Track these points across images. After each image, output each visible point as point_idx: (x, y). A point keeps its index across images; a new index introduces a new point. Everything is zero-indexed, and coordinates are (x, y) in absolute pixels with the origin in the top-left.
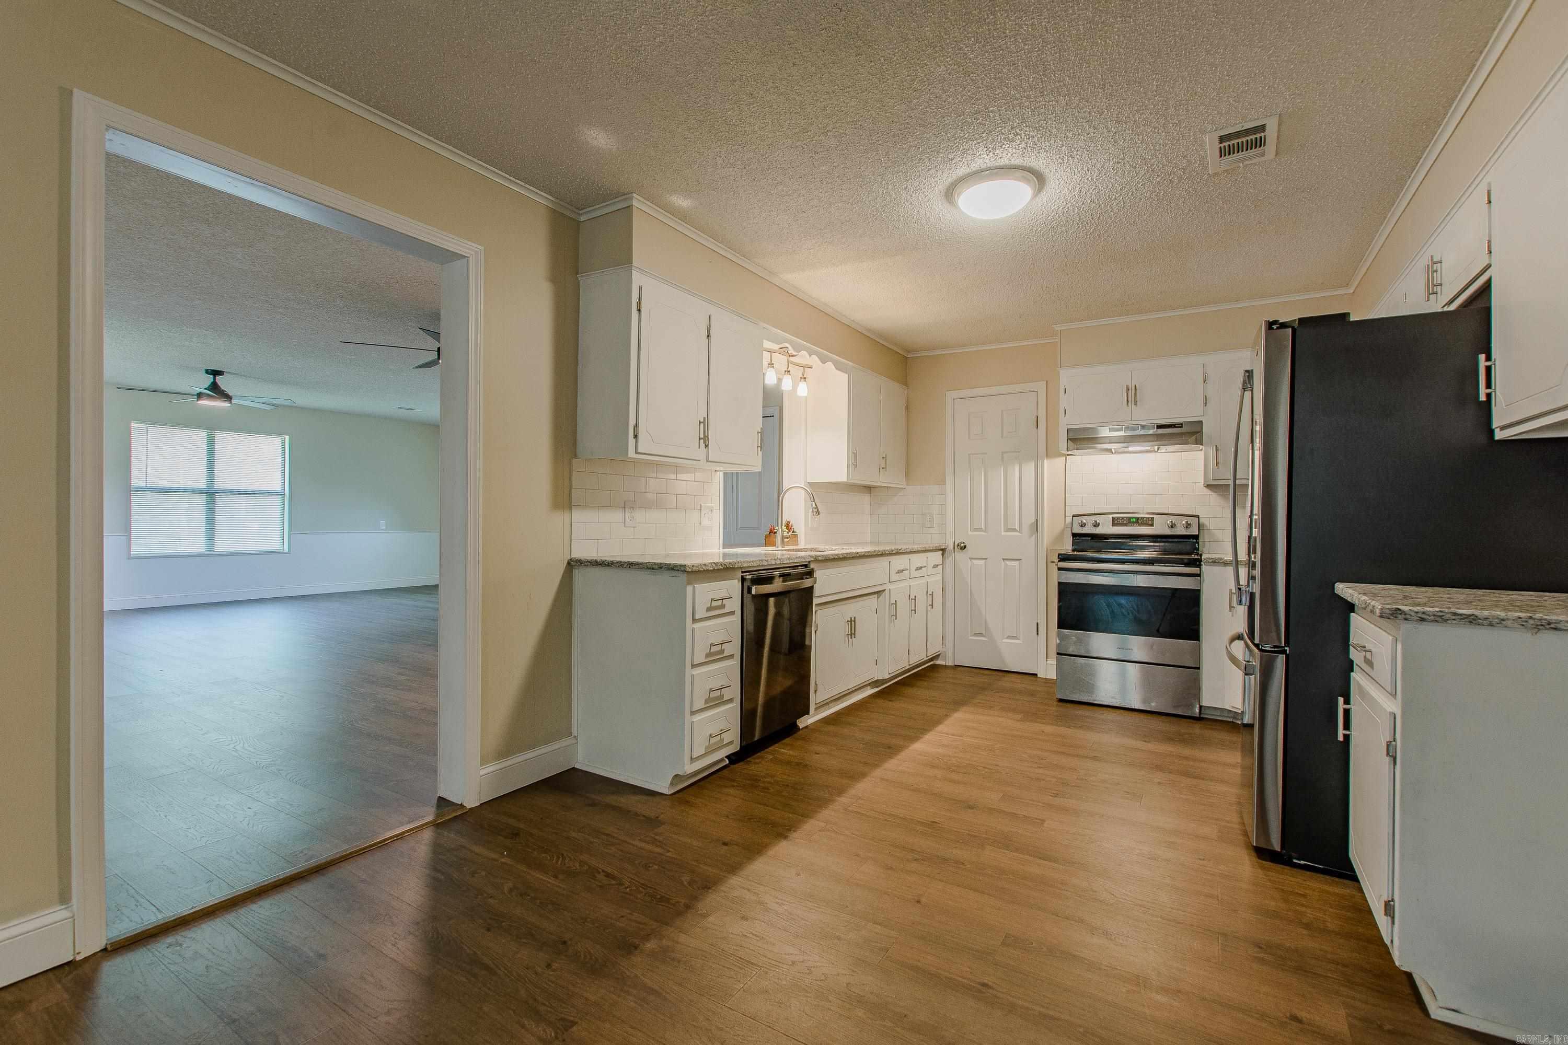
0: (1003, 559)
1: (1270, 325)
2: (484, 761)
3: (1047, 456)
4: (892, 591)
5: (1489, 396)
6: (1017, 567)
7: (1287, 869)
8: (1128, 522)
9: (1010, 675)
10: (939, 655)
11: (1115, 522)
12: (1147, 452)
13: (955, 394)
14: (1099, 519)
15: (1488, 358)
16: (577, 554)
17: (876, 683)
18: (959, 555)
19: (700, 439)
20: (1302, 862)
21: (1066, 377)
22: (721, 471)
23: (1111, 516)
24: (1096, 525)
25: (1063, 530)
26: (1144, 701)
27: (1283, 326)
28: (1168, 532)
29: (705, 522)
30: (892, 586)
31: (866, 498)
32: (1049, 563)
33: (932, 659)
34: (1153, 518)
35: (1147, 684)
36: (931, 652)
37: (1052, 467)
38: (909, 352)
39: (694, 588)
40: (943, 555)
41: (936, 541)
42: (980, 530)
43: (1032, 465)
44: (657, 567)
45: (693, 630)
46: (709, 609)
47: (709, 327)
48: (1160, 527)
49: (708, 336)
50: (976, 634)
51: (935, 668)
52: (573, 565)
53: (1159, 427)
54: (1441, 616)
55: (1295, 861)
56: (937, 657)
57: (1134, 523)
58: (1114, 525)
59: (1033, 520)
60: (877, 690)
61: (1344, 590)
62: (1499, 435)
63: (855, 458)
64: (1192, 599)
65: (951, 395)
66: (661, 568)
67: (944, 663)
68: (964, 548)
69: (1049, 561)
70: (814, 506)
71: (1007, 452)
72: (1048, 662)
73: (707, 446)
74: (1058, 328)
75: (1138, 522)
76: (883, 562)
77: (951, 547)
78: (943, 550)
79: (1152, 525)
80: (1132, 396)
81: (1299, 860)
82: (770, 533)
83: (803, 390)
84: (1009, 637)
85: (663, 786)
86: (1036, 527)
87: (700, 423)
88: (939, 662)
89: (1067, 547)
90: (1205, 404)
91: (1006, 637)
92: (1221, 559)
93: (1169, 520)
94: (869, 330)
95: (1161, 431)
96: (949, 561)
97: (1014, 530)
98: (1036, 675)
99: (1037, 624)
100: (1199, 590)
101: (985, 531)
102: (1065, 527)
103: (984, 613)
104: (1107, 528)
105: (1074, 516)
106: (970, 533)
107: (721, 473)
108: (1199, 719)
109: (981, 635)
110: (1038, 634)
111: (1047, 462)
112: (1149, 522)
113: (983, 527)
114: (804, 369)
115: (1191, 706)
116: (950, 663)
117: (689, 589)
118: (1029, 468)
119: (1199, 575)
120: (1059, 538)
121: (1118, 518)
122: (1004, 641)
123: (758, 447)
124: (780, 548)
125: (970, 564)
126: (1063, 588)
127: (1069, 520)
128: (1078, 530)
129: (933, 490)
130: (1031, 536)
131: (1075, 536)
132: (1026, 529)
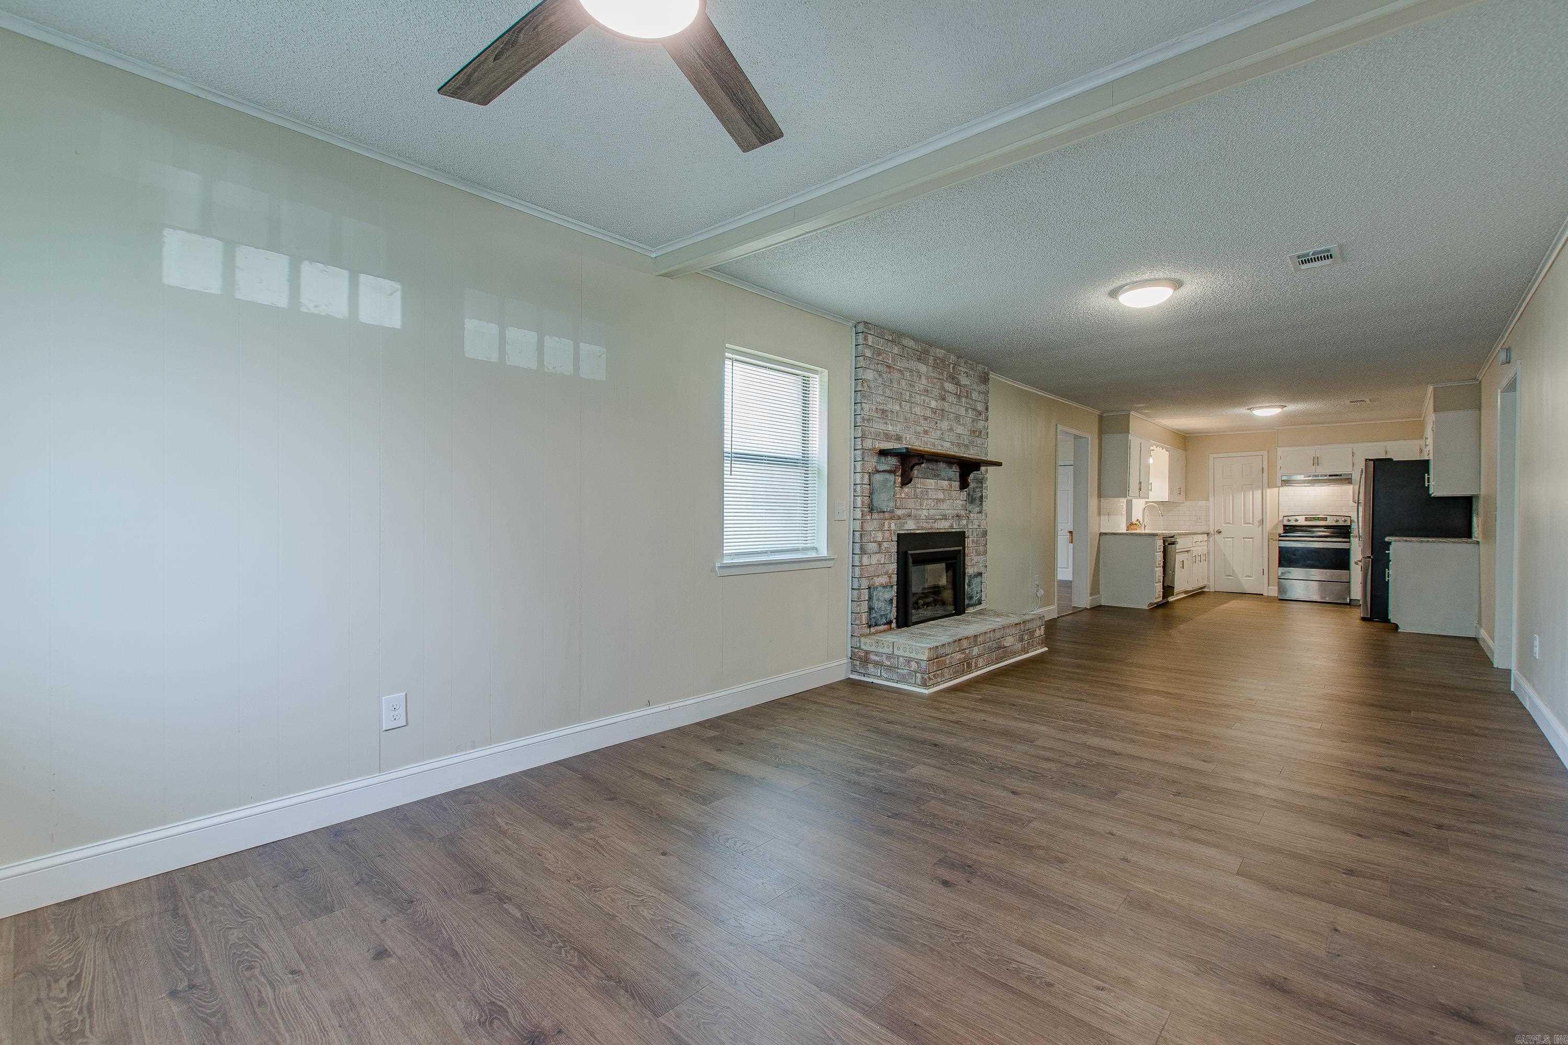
0: (1243, 538)
1: (1366, 460)
3: (1269, 488)
5: (1428, 485)
6: (1251, 542)
7: (1373, 623)
8: (1315, 519)
10: (1205, 586)
11: (1306, 519)
13: (1215, 455)
14: (1297, 518)
15: (1428, 475)
16: (1103, 531)
17: (1186, 592)
18: (1218, 537)
21: (1280, 451)
23: (1304, 517)
24: (1296, 520)
25: (1277, 524)
26: (1322, 598)
27: (1370, 460)
28: (1335, 524)
30: (1194, 549)
32: (1270, 539)
33: (1201, 588)
34: (1326, 518)
35: (1322, 591)
36: (1201, 585)
37: (1271, 493)
41: (1205, 529)
42: (1230, 524)
43: (1260, 492)
48: (1330, 522)
50: (1227, 576)
51: (1203, 593)
52: (1100, 534)
53: (1330, 476)
56: (1204, 587)
59: (1260, 519)
60: (1186, 595)
61: (1387, 539)
62: (1431, 496)
63: (1172, 489)
64: (1347, 552)
65: (1212, 456)
67: (1208, 590)
68: (1220, 532)
71: (1246, 485)
72: (1266, 586)
75: (1318, 519)
76: (1190, 538)
77: (1212, 532)
78: (1208, 534)
79: (1326, 521)
80: (1316, 461)
84: (1246, 576)
85: (1145, 607)
86: (1262, 522)
89: (1281, 531)
90: (1353, 466)
91: (1245, 575)
92: (1358, 535)
93: (1335, 518)
94: (1177, 430)
95: (1331, 478)
96: (1211, 539)
97: (1250, 523)
98: (1262, 595)
99: (1263, 569)
100: (1349, 549)
101: (1232, 525)
102: (1278, 521)
103: (1232, 565)
104: (1302, 521)
105: (1283, 517)
106: (1243, 525)
108: (1349, 604)
110: (1263, 574)
111: (1268, 490)
113: (1231, 522)
114: (1157, 454)
115: (1345, 599)
116: (1212, 590)
118: (1258, 494)
119: (1349, 542)
120: (1276, 527)
121: (1308, 518)
122: (1243, 578)
125: (1223, 541)
126: (1281, 549)
127: (1281, 518)
128: (1286, 523)
129: (1203, 503)
130: (1259, 526)
131: (1285, 526)
132: (1256, 523)
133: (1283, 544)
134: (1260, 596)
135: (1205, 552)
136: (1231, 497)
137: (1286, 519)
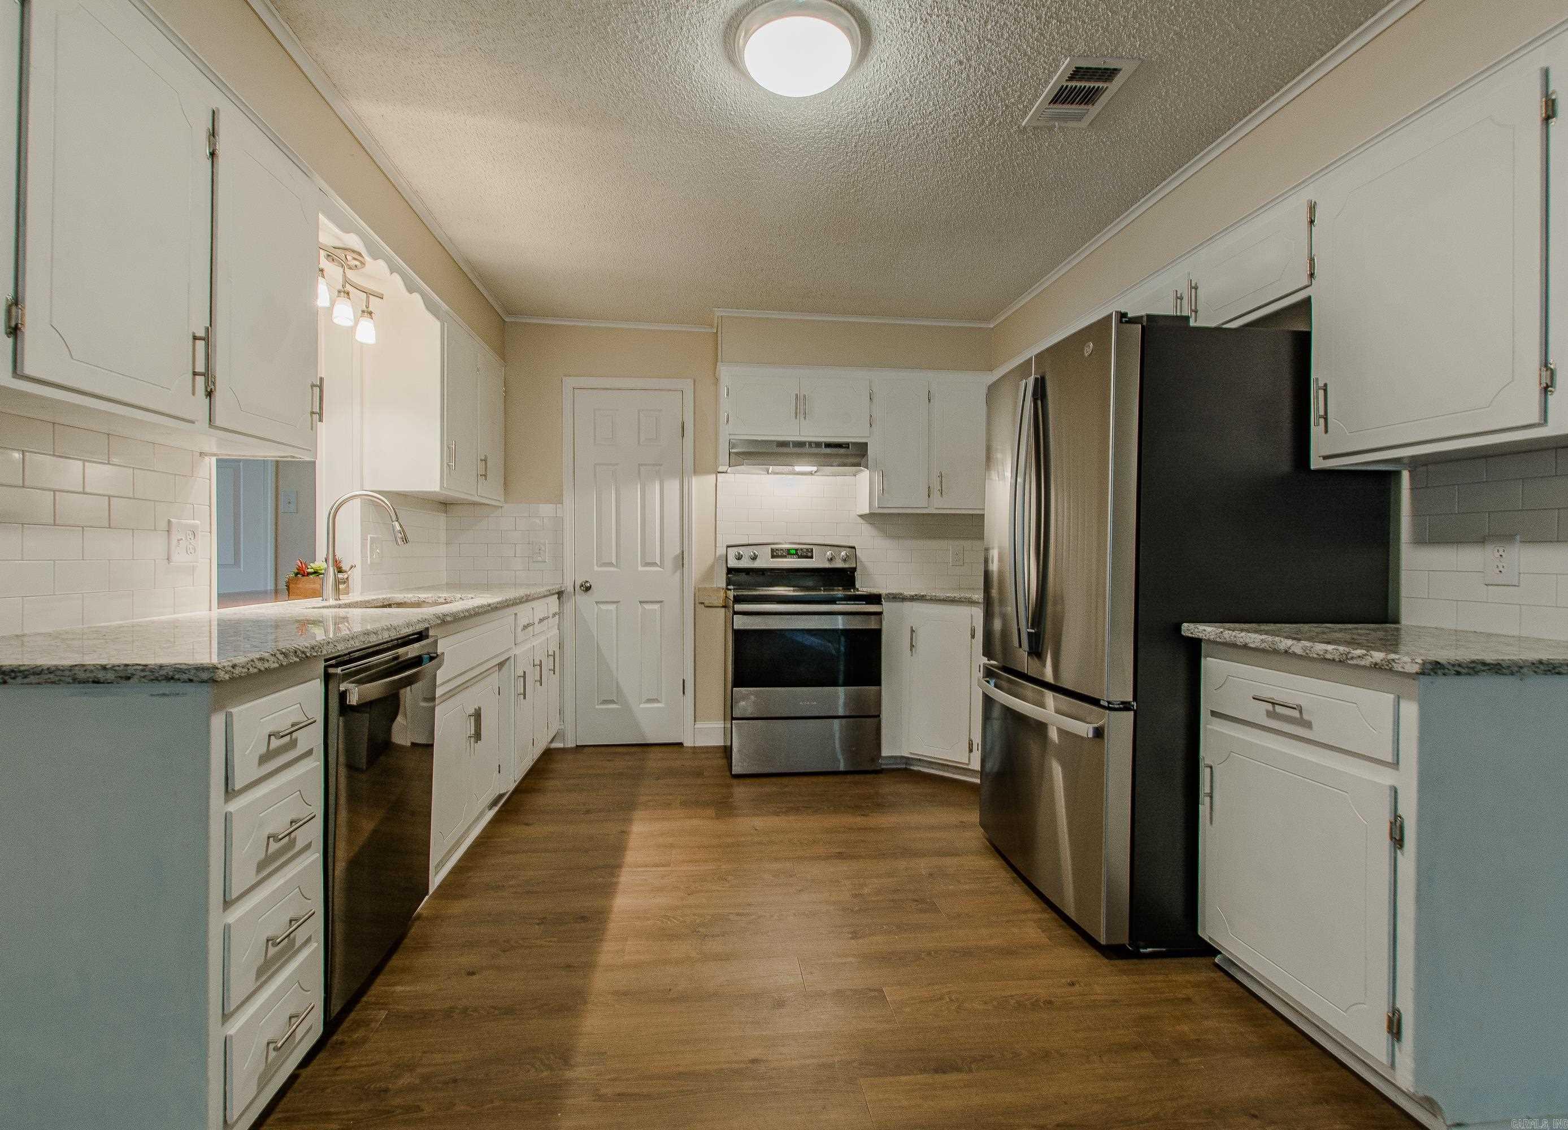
0: (640, 602)
3: (695, 472)
4: (518, 657)
6: (658, 613)
8: (787, 554)
9: (653, 749)
10: (558, 737)
11: (775, 554)
12: (811, 473)
13: (583, 382)
14: (756, 550)
18: (582, 599)
19: (195, 374)
20: (1149, 950)
21: (729, 375)
22: (215, 455)
23: (769, 547)
25: (712, 567)
28: (827, 565)
29: (179, 557)
31: (441, 520)
32: (697, 604)
33: (551, 743)
34: (812, 550)
37: (701, 485)
38: (509, 313)
39: (229, 716)
40: (559, 598)
42: (610, 564)
43: (676, 483)
44: (110, 676)
45: (227, 818)
46: (264, 759)
47: (213, 134)
48: (819, 560)
49: (213, 154)
50: (605, 702)
54: (1473, 668)
55: (1142, 950)
57: (793, 554)
58: (773, 557)
59: (678, 551)
62: (1316, 463)
63: (450, 455)
65: (570, 382)
66: (128, 678)
67: (561, 745)
68: (588, 589)
69: (697, 602)
70: (398, 528)
71: (645, 465)
72: (696, 727)
73: (210, 394)
74: (718, 312)
75: (796, 553)
77: (570, 589)
79: (812, 557)
80: (801, 406)
81: (1146, 949)
82: (296, 574)
83: (367, 332)
84: (649, 701)
86: (681, 560)
87: (195, 338)
90: (871, 423)
91: (644, 700)
92: (901, 594)
93: (828, 552)
96: (569, 607)
97: (654, 564)
98: (680, 744)
99: (684, 680)
100: (879, 630)
101: (616, 566)
102: (717, 559)
103: (615, 673)
104: (765, 562)
105: (728, 547)
106: (596, 568)
107: (214, 459)
109: (612, 702)
110: (684, 693)
111: (694, 480)
112: (808, 555)
113: (614, 562)
114: (368, 297)
116: (570, 744)
117: (217, 722)
118: (673, 489)
120: (710, 571)
121: (777, 549)
122: (641, 706)
123: (312, 413)
124: (332, 602)
125: (596, 610)
126: (740, 636)
127: (721, 551)
128: (733, 563)
129: (546, 509)
130: (675, 572)
131: (730, 571)
132: (669, 563)
133: (741, 623)
134: (676, 748)
135: (553, 647)
136: (613, 495)
137: (732, 553)
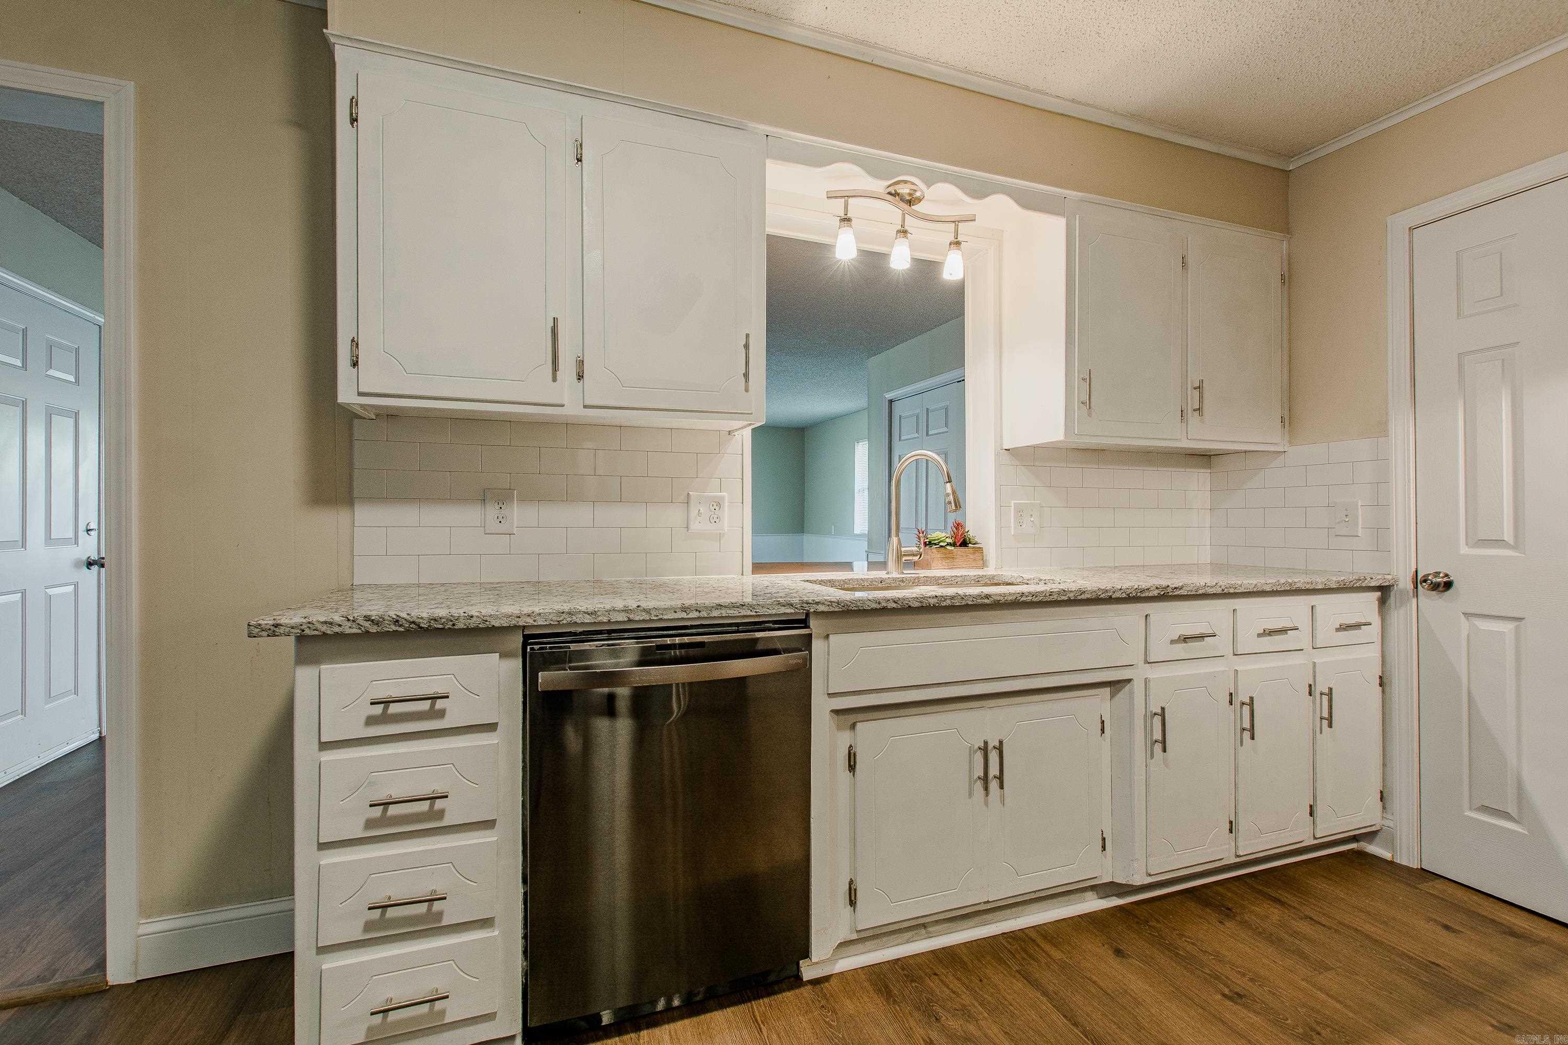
2: (147, 910)
4: (1152, 685)
10: (1374, 834)
30: (1155, 673)
36: (1353, 823)
42: (1499, 543)
50: (1489, 810)
68: (1448, 585)
77: (1405, 583)
78: (1384, 591)
88: (1373, 849)
96: (1402, 614)
101: (1514, 548)
106: (1464, 550)
109: (1503, 814)
113: (1509, 540)
116: (1404, 859)
125: (1465, 629)
